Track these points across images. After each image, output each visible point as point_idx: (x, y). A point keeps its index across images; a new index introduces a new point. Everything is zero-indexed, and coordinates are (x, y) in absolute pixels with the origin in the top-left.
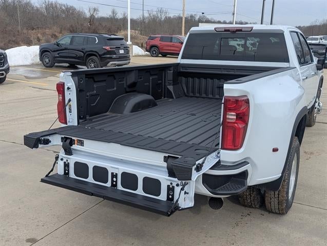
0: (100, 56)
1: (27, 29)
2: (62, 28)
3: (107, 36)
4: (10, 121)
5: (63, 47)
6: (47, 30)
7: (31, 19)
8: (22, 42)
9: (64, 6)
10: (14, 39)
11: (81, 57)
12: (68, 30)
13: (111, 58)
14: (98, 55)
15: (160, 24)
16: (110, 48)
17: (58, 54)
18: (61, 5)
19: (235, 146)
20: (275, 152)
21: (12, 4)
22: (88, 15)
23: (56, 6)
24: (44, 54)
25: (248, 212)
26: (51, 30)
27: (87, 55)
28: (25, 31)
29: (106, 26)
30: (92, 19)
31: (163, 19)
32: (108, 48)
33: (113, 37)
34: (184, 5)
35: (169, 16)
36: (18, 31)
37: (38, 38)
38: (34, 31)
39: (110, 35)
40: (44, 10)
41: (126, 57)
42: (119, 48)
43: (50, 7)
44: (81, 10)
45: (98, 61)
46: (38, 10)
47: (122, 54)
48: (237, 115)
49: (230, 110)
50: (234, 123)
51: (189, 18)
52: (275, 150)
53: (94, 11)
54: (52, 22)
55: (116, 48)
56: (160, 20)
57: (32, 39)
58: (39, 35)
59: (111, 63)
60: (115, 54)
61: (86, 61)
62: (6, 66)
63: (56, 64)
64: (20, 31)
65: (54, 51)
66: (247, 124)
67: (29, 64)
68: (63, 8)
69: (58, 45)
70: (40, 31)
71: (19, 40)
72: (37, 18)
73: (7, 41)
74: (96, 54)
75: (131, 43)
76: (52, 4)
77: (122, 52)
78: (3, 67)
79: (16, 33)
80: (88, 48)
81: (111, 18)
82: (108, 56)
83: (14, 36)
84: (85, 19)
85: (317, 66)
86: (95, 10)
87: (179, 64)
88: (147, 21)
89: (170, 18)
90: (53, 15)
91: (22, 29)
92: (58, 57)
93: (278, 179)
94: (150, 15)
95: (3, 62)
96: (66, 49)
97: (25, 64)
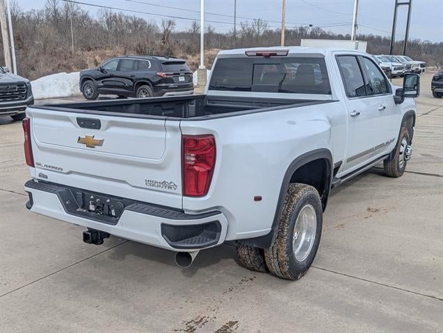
0: (154, 84)
1: (82, 49)
2: (126, 48)
3: (163, 59)
4: (18, 166)
5: (109, 74)
6: (107, 51)
7: (87, 37)
8: (75, 66)
9: (131, 19)
10: (65, 62)
11: (130, 86)
12: (134, 50)
13: (167, 88)
14: (150, 84)
15: (257, 40)
16: (167, 75)
17: (102, 82)
18: (127, 18)
19: (198, 192)
20: (258, 202)
21: (65, 18)
22: (161, 30)
23: (120, 20)
24: (85, 82)
25: (252, 276)
26: (112, 51)
27: (138, 83)
28: (79, 52)
29: (184, 44)
30: (166, 36)
31: (261, 33)
32: (163, 74)
33: (171, 60)
34: (284, 15)
35: (270, 29)
36: (71, 53)
37: (96, 61)
38: (91, 52)
39: (168, 58)
40: (105, 26)
41: (187, 86)
42: (177, 74)
43: (113, 20)
44: (152, 24)
45: (151, 92)
46: (97, 24)
47: (182, 82)
48: (196, 157)
49: (191, 151)
50: (193, 165)
51: (298, 32)
52: (258, 199)
53: (169, 25)
54: (115, 40)
55: (174, 74)
56: (257, 35)
57: (88, 62)
58: (97, 57)
59: (167, 93)
60: (173, 82)
61: (136, 91)
62: (29, 98)
63: (100, 96)
64: (73, 53)
65: (97, 79)
66: (213, 167)
67: (66, 95)
68: (130, 21)
69: (102, 71)
70: (98, 51)
71: (71, 65)
72: (96, 35)
73: (57, 65)
74: (148, 82)
75: (204, 67)
76: (115, 16)
77: (182, 79)
78: (25, 99)
79: (69, 55)
80: (140, 74)
81: (192, 34)
82: (164, 85)
83: (65, 59)
84: (158, 35)
85: (394, 99)
86: (170, 23)
87: (205, 96)
88: (239, 36)
89: (271, 32)
90: (116, 30)
91: (76, 51)
92: (101, 87)
93: (269, 234)
94: (244, 28)
95: (26, 94)
96: (112, 76)
97: (62, 96)
